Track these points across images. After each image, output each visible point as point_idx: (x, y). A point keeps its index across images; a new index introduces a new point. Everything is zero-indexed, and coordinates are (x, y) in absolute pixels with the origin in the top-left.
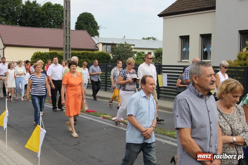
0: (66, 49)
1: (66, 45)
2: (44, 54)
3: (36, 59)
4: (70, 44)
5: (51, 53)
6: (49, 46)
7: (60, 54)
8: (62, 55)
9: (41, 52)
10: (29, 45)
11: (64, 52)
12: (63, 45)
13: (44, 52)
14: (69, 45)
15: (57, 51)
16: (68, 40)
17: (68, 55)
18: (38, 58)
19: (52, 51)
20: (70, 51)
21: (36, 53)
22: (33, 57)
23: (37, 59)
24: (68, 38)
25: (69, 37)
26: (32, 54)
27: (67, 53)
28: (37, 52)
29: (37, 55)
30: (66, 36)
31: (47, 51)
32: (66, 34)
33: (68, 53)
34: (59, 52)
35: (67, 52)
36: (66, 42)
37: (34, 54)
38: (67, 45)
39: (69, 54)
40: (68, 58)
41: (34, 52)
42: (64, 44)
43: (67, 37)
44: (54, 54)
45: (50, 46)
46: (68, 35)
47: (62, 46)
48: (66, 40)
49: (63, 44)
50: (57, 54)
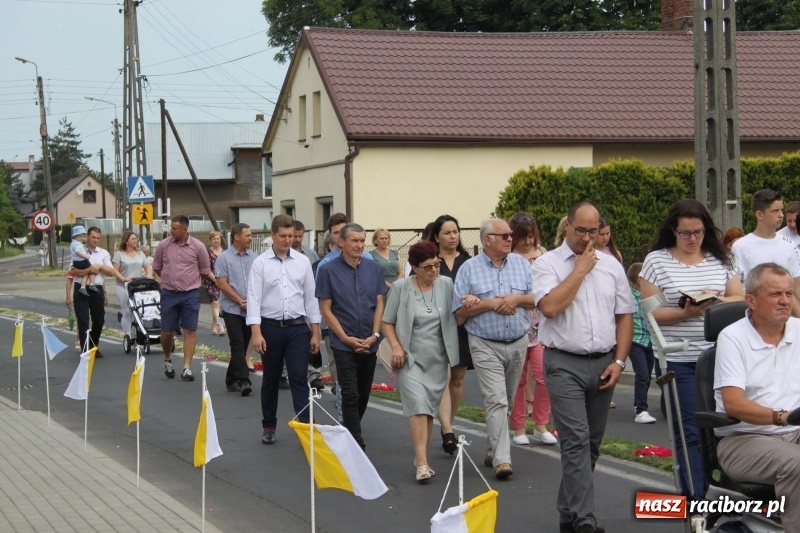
0: (711, 143)
1: (711, 121)
2: (572, 179)
3: (524, 209)
4: (734, 111)
5: (606, 175)
6: (591, 132)
7: (659, 176)
8: (673, 180)
9: (554, 170)
10: (480, 132)
11: (699, 163)
12: (690, 124)
13: (565, 170)
14: (730, 121)
15: (641, 161)
16: (721, 92)
17: (722, 181)
18: (535, 204)
19: (610, 163)
20: (731, 156)
21: (522, 174)
22: (510, 198)
23: (530, 208)
24: (721, 77)
25: (728, 71)
26: (504, 184)
27: (717, 169)
28: (527, 170)
29: (530, 185)
30: (710, 71)
31: (582, 160)
32: (711, 54)
33: (723, 165)
34: (654, 166)
35: (716, 161)
36: (712, 105)
37: (513, 181)
38: (716, 118)
39: (732, 172)
40: (725, 195)
41: (512, 172)
42: (698, 113)
43: (715, 78)
44: (622, 177)
45: (598, 132)
46: (720, 61)
47: (686, 132)
48: (711, 93)
49: (691, 116)
50: (638, 178)
